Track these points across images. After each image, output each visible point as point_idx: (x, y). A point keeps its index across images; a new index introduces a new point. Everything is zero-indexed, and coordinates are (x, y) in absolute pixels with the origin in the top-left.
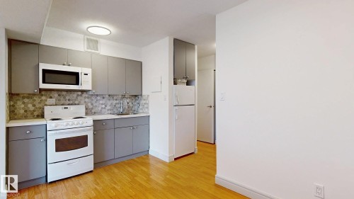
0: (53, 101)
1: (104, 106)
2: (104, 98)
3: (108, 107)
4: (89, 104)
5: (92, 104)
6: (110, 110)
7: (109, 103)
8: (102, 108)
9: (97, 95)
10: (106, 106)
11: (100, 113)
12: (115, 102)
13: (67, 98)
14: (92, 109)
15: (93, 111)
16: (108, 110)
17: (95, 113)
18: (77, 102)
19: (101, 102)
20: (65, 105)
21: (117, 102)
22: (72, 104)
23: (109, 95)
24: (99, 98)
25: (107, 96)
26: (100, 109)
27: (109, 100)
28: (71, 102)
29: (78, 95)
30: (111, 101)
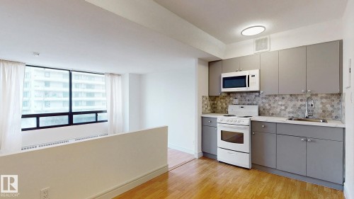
0: (236, 101)
1: (283, 108)
2: (283, 98)
3: (290, 109)
4: (267, 105)
5: (270, 105)
6: (293, 113)
7: (292, 104)
8: (281, 110)
9: (276, 96)
10: (286, 108)
11: (278, 115)
12: (300, 103)
13: (247, 98)
14: (270, 109)
15: (271, 112)
16: (289, 113)
17: (273, 114)
18: (255, 102)
19: (280, 103)
20: (242, 105)
21: (304, 103)
22: (251, 104)
23: (291, 95)
24: (277, 98)
25: (288, 96)
26: (278, 110)
27: (291, 100)
28: (250, 102)
29: (256, 96)
30: (293, 103)
